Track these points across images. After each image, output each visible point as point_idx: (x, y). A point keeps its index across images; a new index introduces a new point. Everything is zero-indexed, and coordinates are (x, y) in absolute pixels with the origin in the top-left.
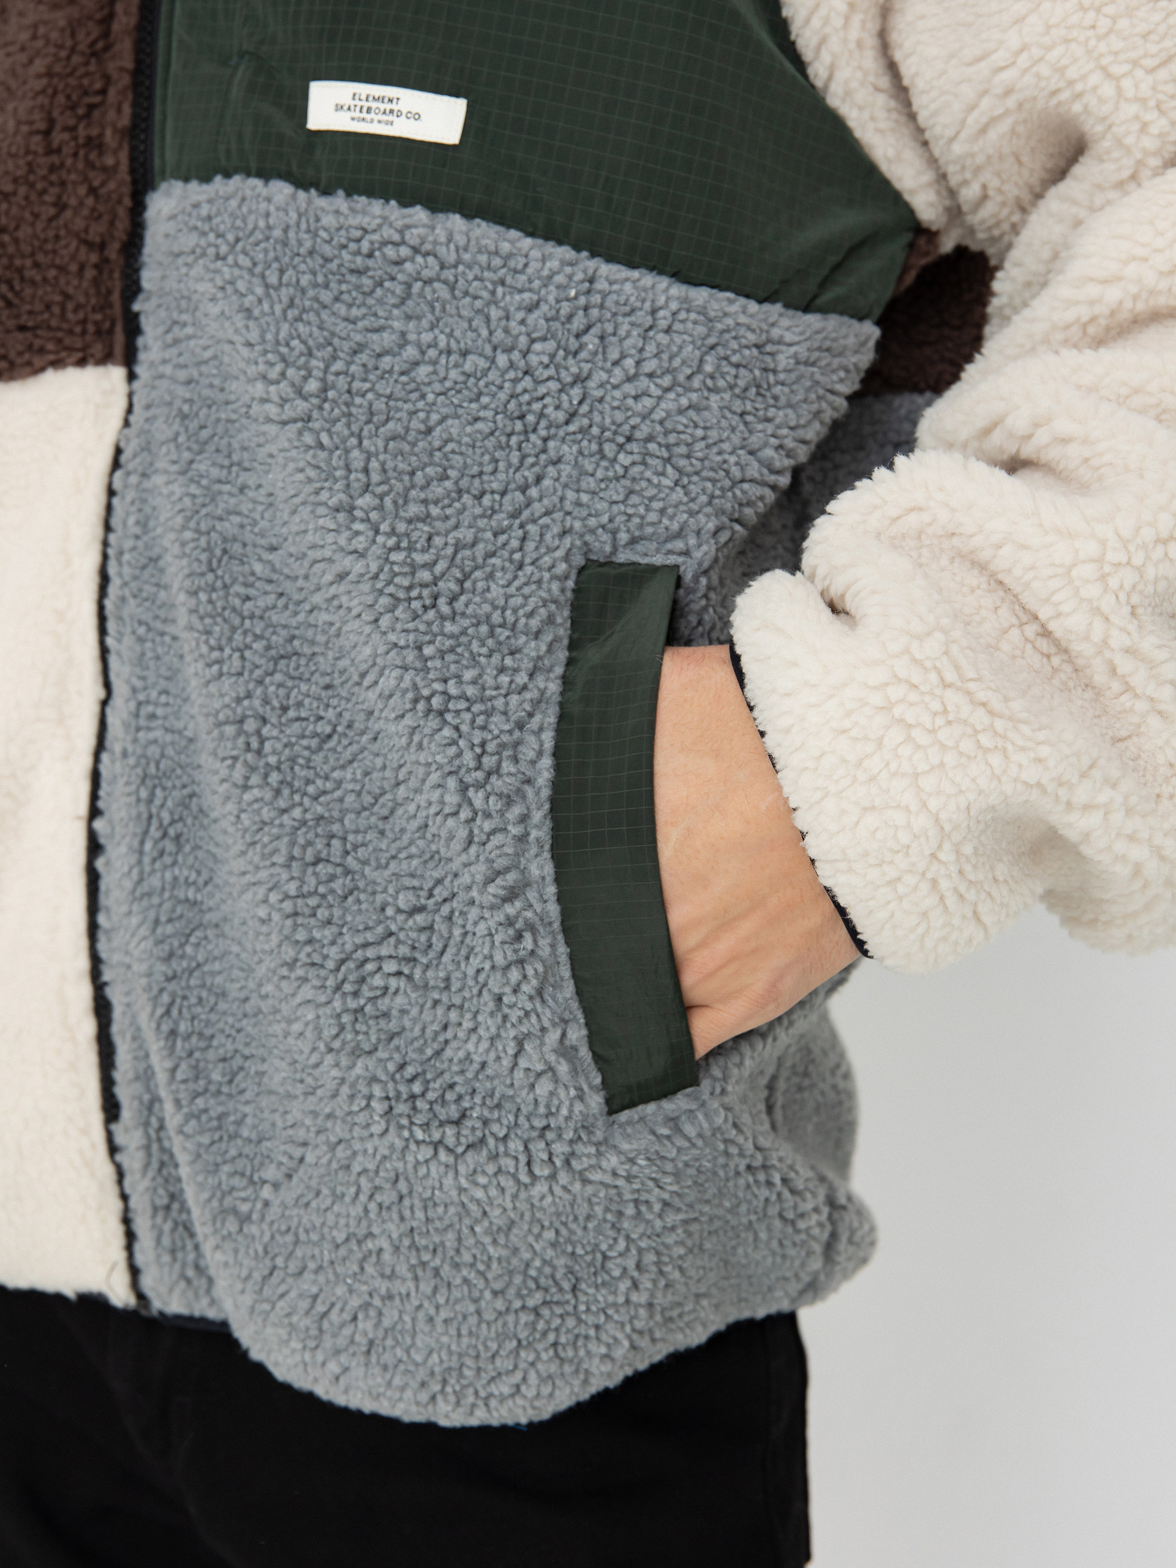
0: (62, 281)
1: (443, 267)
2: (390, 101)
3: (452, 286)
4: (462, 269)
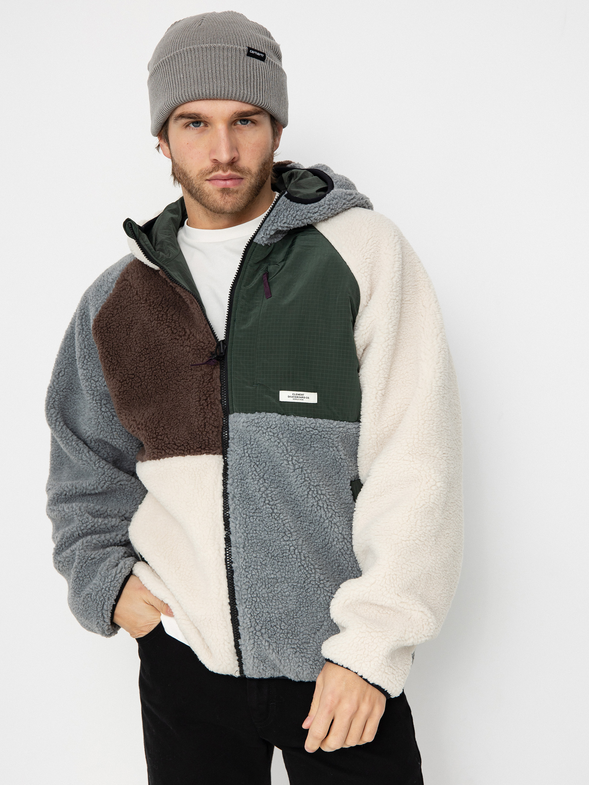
2: (302, 395)
3: (321, 436)
4: (323, 432)
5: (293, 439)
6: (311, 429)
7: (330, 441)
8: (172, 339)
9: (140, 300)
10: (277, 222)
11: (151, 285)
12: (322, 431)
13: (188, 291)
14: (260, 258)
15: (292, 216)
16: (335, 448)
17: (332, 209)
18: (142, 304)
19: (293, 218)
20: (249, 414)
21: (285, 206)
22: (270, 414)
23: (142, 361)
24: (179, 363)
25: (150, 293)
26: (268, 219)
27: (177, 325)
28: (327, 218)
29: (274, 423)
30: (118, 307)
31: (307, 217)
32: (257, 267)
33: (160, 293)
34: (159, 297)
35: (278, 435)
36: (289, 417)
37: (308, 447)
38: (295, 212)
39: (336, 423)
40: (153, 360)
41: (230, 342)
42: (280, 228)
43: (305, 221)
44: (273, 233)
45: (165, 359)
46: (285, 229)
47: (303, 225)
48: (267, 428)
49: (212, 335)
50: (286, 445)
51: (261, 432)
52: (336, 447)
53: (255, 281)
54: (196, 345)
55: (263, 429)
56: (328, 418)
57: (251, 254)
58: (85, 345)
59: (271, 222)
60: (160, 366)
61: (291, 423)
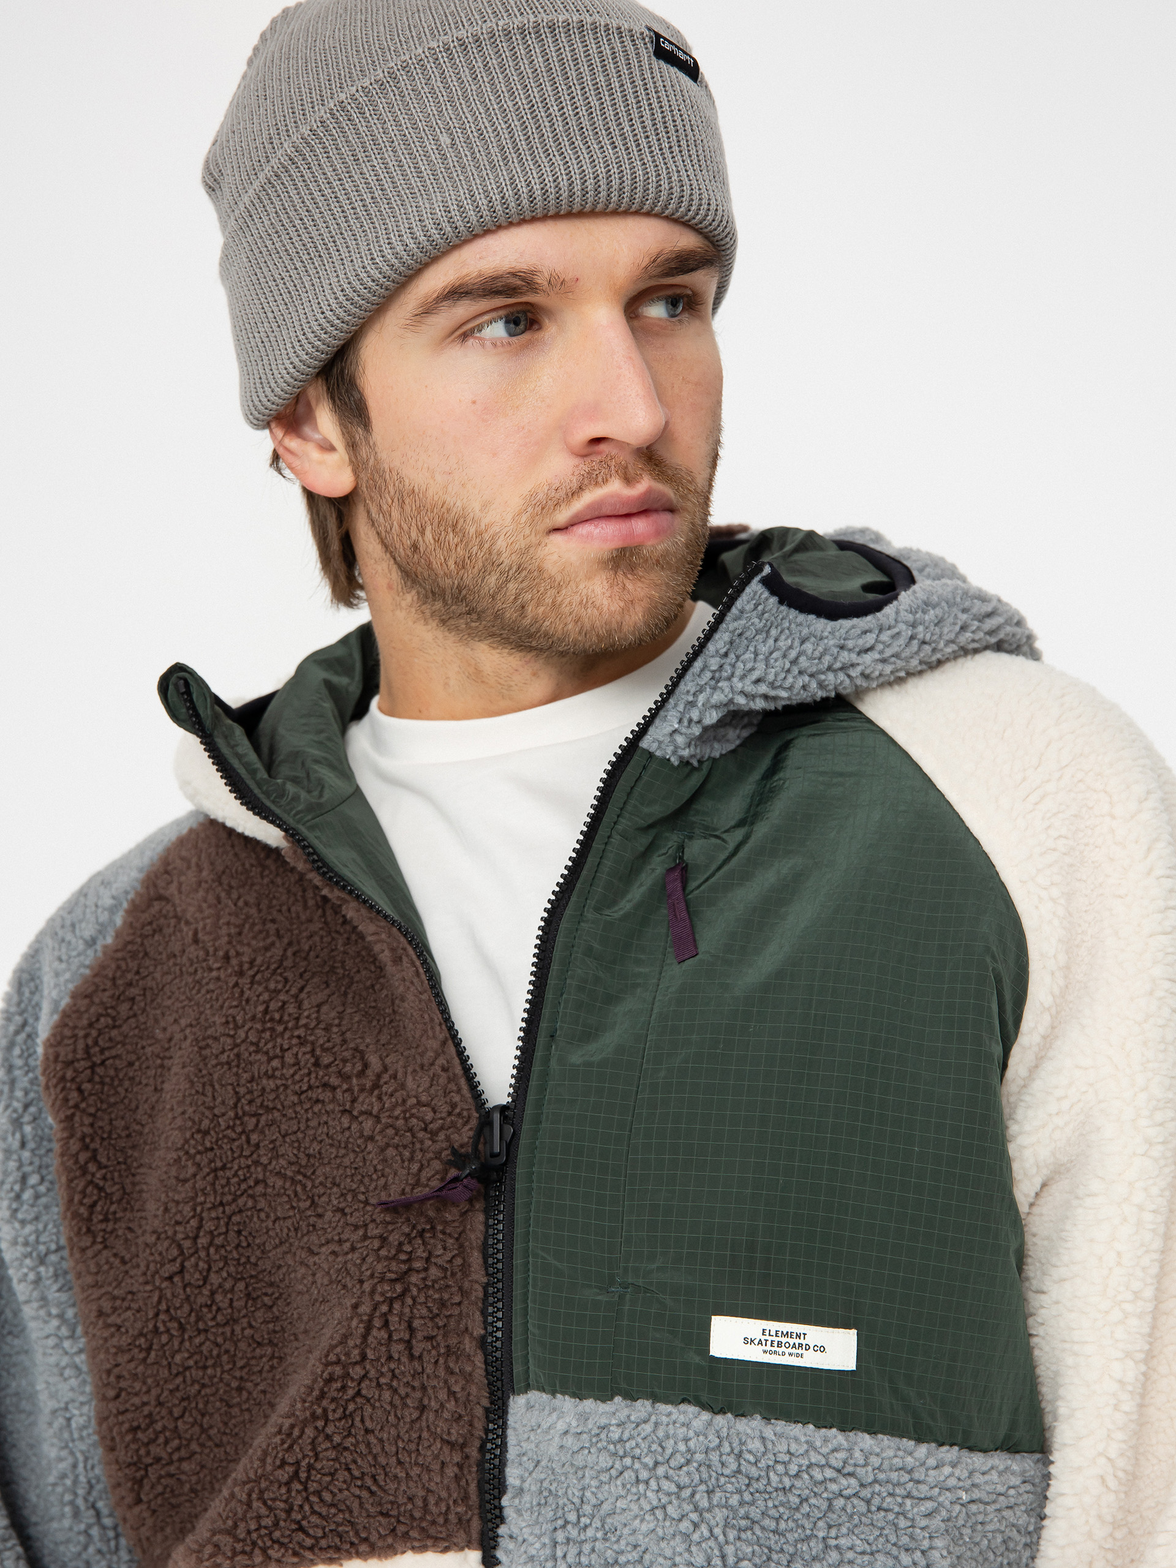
0: (425, 1477)
1: (862, 1485)
2: (798, 1336)
3: (868, 1502)
4: (877, 1488)
5: (755, 1513)
6: (829, 1473)
7: (903, 1523)
8: (310, 1087)
9: (205, 960)
10: (729, 679)
11: (246, 904)
12: (876, 1481)
13: (386, 917)
14: (657, 811)
15: (784, 656)
16: (919, 1554)
17: (924, 642)
18: (211, 970)
19: (788, 665)
20: (589, 1404)
21: (760, 617)
22: (669, 1408)
23: (185, 1181)
24: (321, 1179)
25: (240, 934)
26: (698, 664)
27: (337, 1039)
28: (902, 674)
29: (682, 1447)
30: (133, 991)
31: (838, 665)
32: (645, 840)
33: (278, 930)
34: (273, 944)
35: (693, 1495)
36: (744, 1420)
37: (816, 1547)
38: (797, 643)
39: (923, 1450)
40: (229, 1173)
41: (529, 1111)
42: (741, 700)
43: (831, 676)
44: (712, 718)
45: (270, 1168)
46: (759, 705)
47: (821, 694)
48: (656, 1464)
49: (463, 1082)
50: (721, 1538)
51: (629, 1475)
52: (923, 1552)
53: (637, 892)
54: (404, 1112)
55: (637, 1466)
56: (896, 1430)
57: (629, 794)
58: (23, 1137)
59: (709, 675)
60: (252, 1197)
61: (750, 1446)
